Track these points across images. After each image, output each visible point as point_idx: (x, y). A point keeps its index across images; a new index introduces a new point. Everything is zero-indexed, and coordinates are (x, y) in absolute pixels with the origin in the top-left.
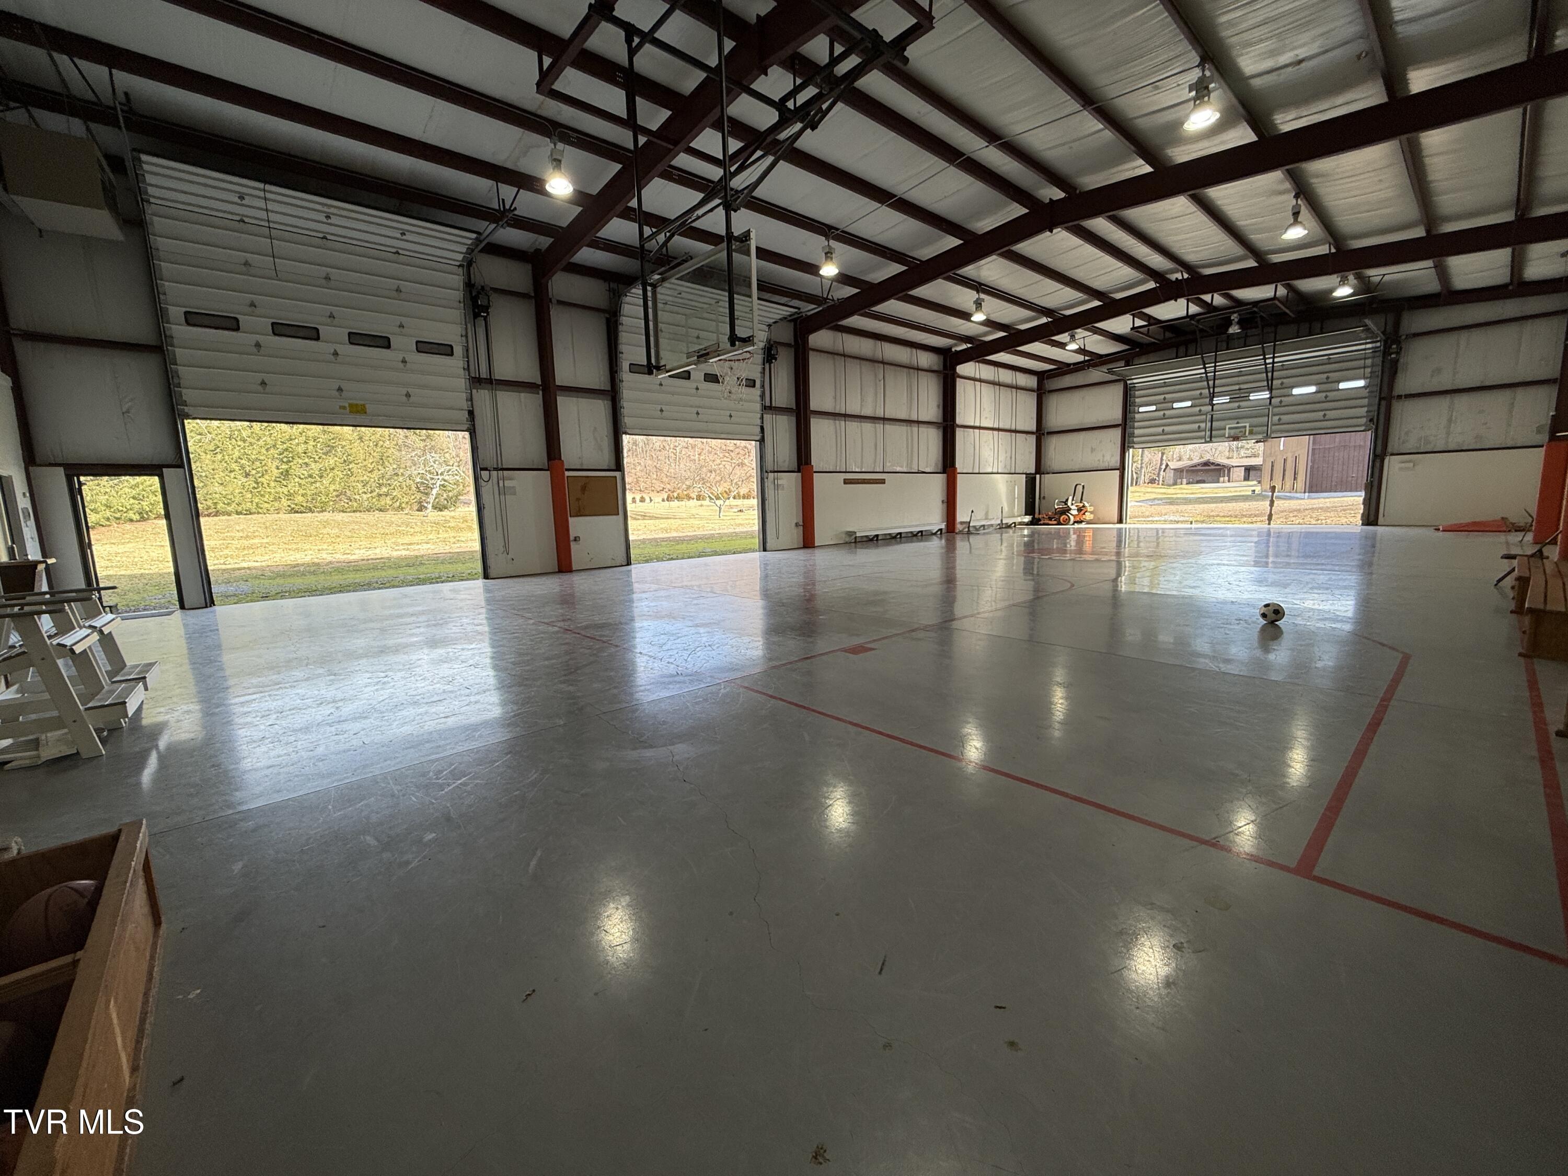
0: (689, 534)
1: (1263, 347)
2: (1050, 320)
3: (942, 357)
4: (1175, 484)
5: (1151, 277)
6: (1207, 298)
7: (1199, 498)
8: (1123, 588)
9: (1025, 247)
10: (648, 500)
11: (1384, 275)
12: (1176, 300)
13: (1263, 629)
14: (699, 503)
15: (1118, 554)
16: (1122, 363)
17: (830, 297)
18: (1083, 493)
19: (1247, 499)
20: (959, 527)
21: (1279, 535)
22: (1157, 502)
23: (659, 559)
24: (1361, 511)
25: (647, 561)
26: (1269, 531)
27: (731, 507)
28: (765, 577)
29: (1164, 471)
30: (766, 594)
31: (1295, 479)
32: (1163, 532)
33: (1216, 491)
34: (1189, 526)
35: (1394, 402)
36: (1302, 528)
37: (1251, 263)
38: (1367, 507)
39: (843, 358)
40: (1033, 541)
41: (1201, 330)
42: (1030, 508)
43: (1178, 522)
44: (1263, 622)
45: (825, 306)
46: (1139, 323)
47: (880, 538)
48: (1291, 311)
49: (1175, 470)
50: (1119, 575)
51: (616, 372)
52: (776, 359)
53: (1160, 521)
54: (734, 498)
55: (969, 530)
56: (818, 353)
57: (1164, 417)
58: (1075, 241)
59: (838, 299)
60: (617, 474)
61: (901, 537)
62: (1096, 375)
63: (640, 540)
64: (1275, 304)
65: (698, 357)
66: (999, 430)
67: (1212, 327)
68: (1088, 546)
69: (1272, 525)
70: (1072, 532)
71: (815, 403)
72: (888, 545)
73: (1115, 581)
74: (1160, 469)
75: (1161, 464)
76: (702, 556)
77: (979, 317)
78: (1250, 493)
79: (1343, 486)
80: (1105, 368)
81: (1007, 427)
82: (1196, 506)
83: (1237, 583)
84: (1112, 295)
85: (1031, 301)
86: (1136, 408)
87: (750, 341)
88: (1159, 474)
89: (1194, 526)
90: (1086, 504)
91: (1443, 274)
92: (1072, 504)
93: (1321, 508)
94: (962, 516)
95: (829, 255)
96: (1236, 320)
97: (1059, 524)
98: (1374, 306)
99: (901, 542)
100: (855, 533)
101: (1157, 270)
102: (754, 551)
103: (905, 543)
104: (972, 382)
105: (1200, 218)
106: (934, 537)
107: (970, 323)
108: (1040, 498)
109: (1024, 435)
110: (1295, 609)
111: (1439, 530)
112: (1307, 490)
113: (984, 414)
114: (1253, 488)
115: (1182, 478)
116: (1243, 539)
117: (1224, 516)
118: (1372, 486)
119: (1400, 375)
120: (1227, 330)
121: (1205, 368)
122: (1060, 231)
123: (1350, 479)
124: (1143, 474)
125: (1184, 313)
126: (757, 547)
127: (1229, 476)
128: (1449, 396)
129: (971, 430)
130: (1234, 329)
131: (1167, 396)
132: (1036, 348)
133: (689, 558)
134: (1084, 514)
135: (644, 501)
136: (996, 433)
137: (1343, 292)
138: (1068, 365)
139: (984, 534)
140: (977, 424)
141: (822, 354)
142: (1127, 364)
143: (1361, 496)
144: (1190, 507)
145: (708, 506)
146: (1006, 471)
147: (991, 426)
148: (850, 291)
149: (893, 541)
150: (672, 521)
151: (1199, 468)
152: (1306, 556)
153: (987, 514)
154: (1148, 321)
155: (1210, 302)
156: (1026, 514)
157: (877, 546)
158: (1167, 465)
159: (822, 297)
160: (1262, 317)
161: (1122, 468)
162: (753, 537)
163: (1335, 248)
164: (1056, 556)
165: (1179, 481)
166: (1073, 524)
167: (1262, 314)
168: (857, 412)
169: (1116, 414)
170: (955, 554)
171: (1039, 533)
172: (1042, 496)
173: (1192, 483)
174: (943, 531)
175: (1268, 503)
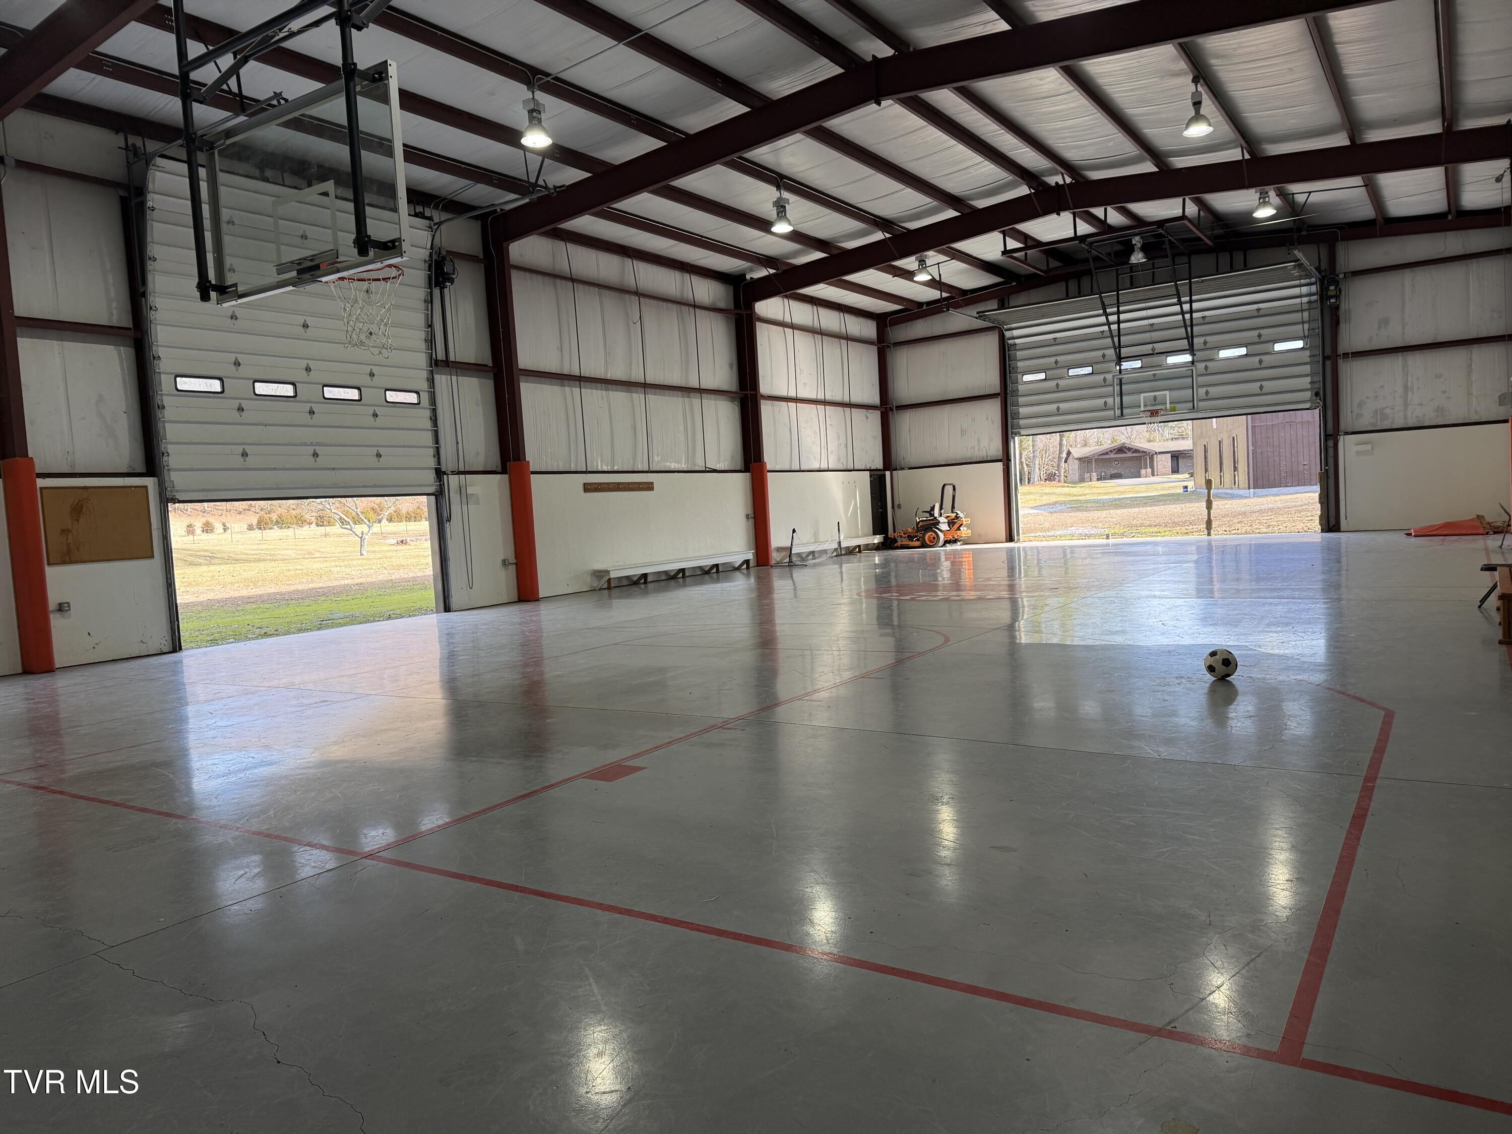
0: (300, 587)
1: (1176, 285)
2: (888, 235)
3: (731, 288)
4: (1082, 480)
5: (1023, 179)
6: (1098, 212)
7: (1115, 500)
8: (1024, 638)
9: (844, 124)
10: (219, 527)
11: (1310, 192)
12: (1059, 214)
13: (1212, 690)
14: (322, 530)
15: (1012, 588)
16: (994, 304)
17: (541, 182)
18: (954, 497)
19: (1178, 499)
20: (775, 557)
21: (1223, 549)
22: (1059, 508)
23: (239, 637)
24: (1319, 513)
25: (214, 642)
26: (1210, 544)
27: (384, 535)
28: (450, 658)
29: (1066, 462)
30: (452, 685)
31: (1235, 469)
32: (1072, 553)
33: (1137, 488)
34: (1104, 541)
35: (1340, 361)
36: (1251, 539)
37: (1148, 167)
38: (1325, 506)
39: (570, 284)
40: (889, 574)
41: (1096, 259)
42: (880, 523)
43: (1089, 536)
44: (1209, 678)
45: (535, 196)
46: (1012, 244)
47: (650, 579)
48: (1205, 236)
49: (1080, 459)
50: (1015, 617)
51: (144, 294)
52: (452, 281)
53: (1065, 536)
54: (390, 520)
55: (790, 561)
56: (527, 274)
57: (1058, 389)
58: (914, 120)
59: (555, 187)
60: (150, 482)
61: (684, 577)
62: (960, 319)
63: (201, 603)
64: (1184, 224)
65: (300, 272)
66: (825, 403)
67: (1109, 254)
68: (967, 578)
69: (1213, 536)
70: (943, 558)
71: (526, 357)
72: (665, 589)
73: (1011, 628)
74: (1060, 458)
75: (1061, 452)
76: (327, 627)
77: (782, 228)
78: (1181, 491)
79: (1295, 480)
80: (973, 311)
81: (838, 398)
82: (1112, 511)
83: (1174, 623)
84: (972, 203)
85: (858, 205)
86: (1019, 376)
87: (394, 247)
88: (1059, 466)
89: (1111, 541)
90: (961, 515)
91: (1375, 195)
92: (941, 515)
93: (1271, 509)
94: (778, 538)
95: (535, 115)
96: (1139, 245)
97: (924, 545)
98: (1304, 233)
99: (685, 585)
100: (608, 572)
101: (1031, 170)
102: (425, 612)
103: (690, 585)
104: (781, 328)
105: (1078, 100)
106: (737, 573)
107: (770, 236)
108: (893, 507)
109: (863, 411)
110: (1249, 656)
111: (1410, 534)
112: (1252, 485)
113: (802, 379)
114: (1185, 484)
115: (1090, 472)
116: (1178, 558)
117: (1150, 526)
118: (1328, 477)
119: (1343, 327)
120: (1129, 258)
121: (1106, 315)
122: (891, 105)
123: (1301, 467)
124: (1037, 466)
125: (1070, 234)
126: (433, 604)
127: (1152, 467)
128: (1400, 354)
129: (784, 404)
130: (1137, 258)
131: (1059, 358)
132: (871, 277)
133: (300, 631)
134: (959, 529)
135: (212, 531)
136: (821, 408)
137: (1264, 213)
138: (920, 304)
139: (815, 565)
140: (792, 394)
141: (534, 276)
142: (1002, 306)
143: (1316, 492)
144: (1104, 513)
145: (340, 535)
146: (841, 468)
147: (813, 396)
148: (573, 175)
149: (672, 582)
150: (269, 565)
151: (1112, 456)
152: (1258, 580)
153: (816, 534)
154: (1025, 243)
155: (1103, 218)
156: (875, 533)
157: (646, 593)
158: (1069, 453)
159: (528, 182)
160: (1170, 242)
161: (1006, 459)
162: (426, 588)
163: (1249, 153)
164: (923, 596)
165: (1087, 475)
166: (944, 545)
167: (1170, 237)
168: (599, 373)
169: (990, 379)
170: (772, 600)
171: (897, 561)
172: (896, 503)
173: (1105, 479)
174: (752, 564)
175: (1204, 504)
